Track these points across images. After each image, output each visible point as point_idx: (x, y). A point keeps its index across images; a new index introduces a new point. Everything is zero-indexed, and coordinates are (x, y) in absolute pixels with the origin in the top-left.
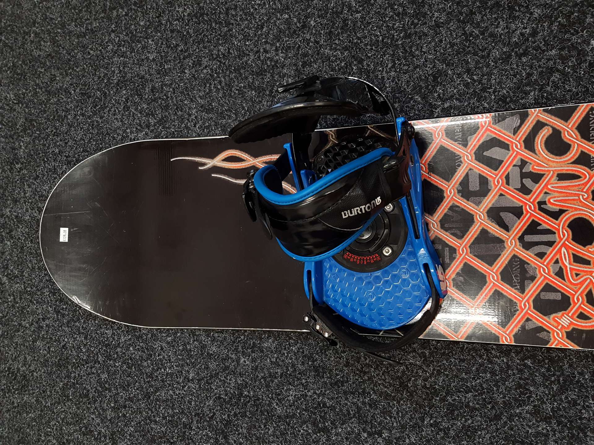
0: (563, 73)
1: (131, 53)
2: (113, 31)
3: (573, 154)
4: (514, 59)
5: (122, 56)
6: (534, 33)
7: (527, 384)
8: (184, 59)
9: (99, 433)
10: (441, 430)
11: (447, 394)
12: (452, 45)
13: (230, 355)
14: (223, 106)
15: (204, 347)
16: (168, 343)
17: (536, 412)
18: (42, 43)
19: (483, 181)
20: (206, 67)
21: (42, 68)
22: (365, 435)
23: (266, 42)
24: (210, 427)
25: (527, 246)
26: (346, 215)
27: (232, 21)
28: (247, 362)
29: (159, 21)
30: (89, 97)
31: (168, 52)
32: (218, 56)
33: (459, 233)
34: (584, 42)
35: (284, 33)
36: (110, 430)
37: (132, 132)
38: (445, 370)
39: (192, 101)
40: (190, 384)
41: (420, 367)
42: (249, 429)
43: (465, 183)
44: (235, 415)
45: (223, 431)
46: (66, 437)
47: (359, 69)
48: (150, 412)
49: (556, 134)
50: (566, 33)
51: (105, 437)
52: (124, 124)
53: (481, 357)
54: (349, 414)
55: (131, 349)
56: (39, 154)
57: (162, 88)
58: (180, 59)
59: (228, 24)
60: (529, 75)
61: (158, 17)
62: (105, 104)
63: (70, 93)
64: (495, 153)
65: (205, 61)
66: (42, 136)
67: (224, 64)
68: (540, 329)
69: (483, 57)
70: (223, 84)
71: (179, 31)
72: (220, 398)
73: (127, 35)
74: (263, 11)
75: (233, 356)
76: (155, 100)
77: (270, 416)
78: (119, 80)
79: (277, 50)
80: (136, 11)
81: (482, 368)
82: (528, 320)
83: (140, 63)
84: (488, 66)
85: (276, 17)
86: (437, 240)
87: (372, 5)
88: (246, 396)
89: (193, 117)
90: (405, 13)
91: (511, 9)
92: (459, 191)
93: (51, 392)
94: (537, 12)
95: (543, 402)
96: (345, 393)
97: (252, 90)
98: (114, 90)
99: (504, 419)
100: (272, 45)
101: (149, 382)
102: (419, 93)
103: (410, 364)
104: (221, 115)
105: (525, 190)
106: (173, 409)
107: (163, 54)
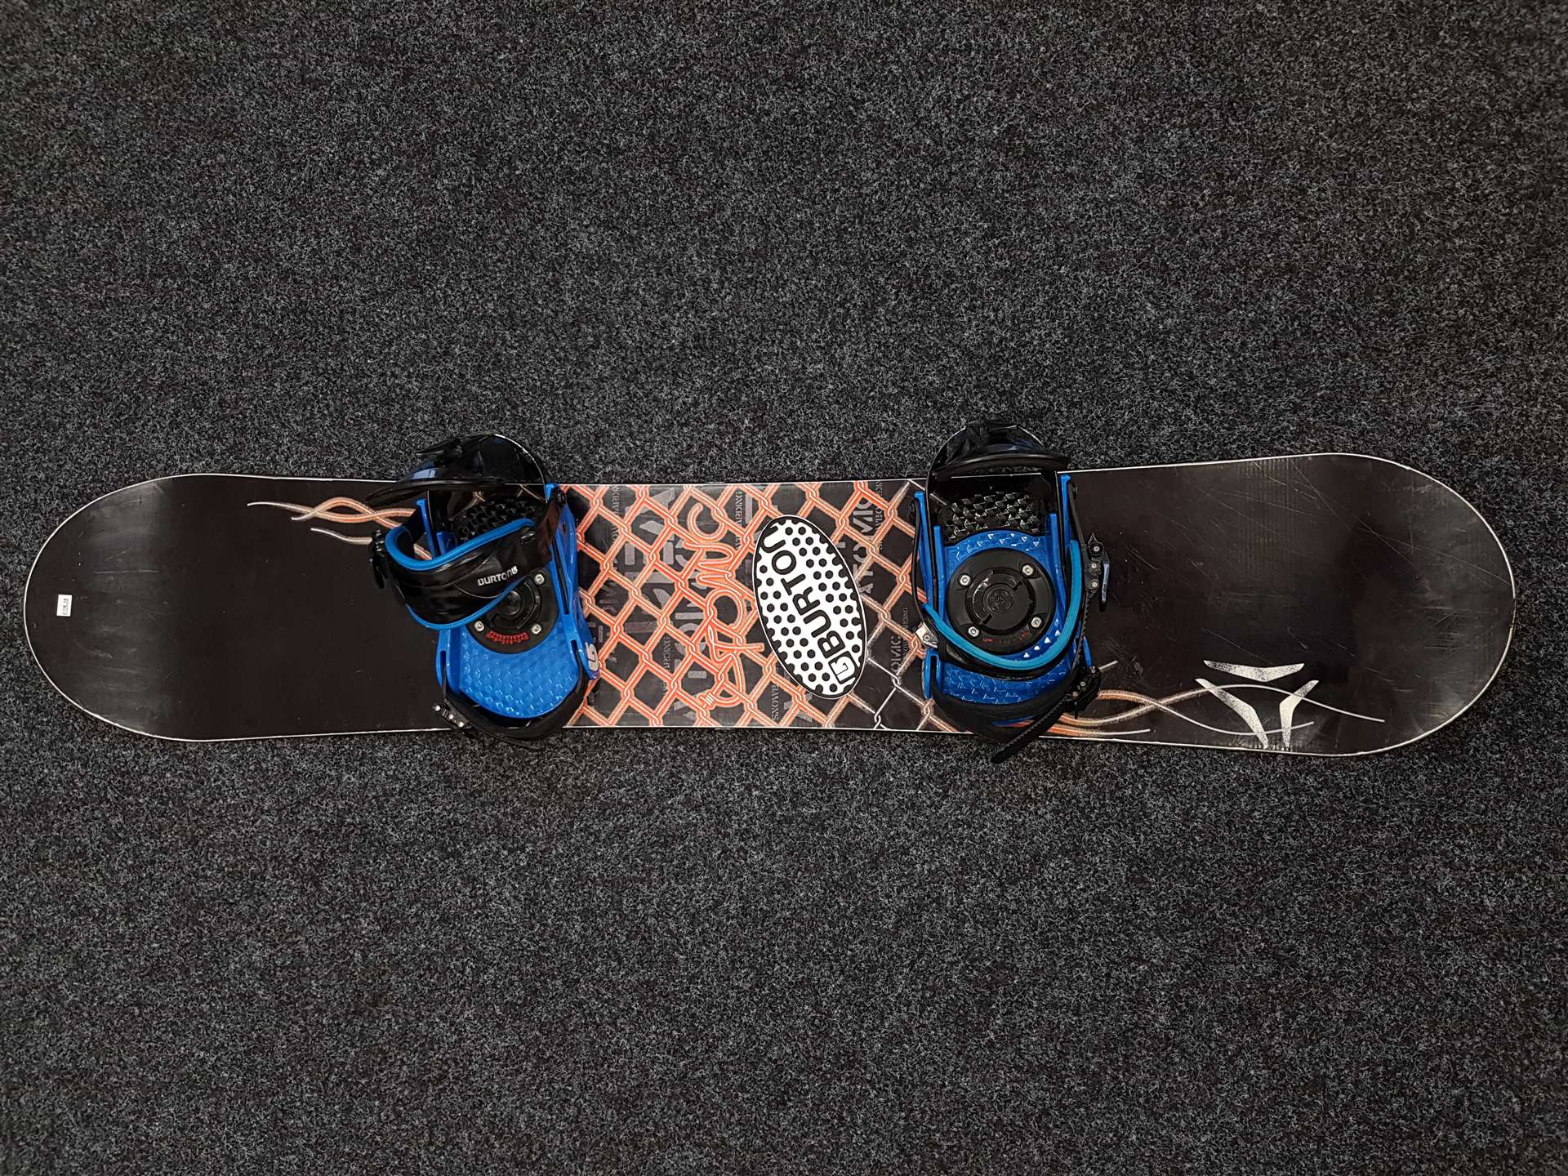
0: (719, 448)
1: (186, 345)
2: (155, 308)
3: (720, 533)
4: (676, 428)
5: (170, 348)
6: (696, 404)
7: (679, 772)
8: (273, 367)
9: (104, 909)
10: (591, 834)
11: (599, 792)
12: (616, 404)
13: (328, 772)
14: (330, 438)
15: (288, 764)
16: (231, 762)
17: (688, 801)
18: (19, 304)
19: (639, 555)
20: (307, 382)
21: (16, 343)
22: (506, 853)
23: (396, 365)
24: (293, 873)
25: (678, 624)
26: (481, 582)
27: (348, 329)
28: (353, 779)
29: (236, 308)
30: (108, 400)
31: (248, 355)
32: (325, 371)
33: (612, 609)
34: (739, 419)
35: (420, 356)
36: (124, 901)
37: (182, 460)
38: (598, 764)
39: (283, 425)
40: (264, 817)
41: (572, 764)
42: (351, 868)
43: (621, 556)
44: (332, 851)
45: (313, 877)
46: (38, 925)
47: (512, 414)
48: (196, 865)
49: (707, 510)
50: (725, 407)
51: (114, 914)
52: (169, 447)
53: (635, 746)
54: (486, 829)
55: (168, 775)
56: (6, 478)
57: (237, 403)
58: (267, 366)
59: (342, 331)
60: (690, 446)
61: (234, 303)
62: (136, 414)
63: (72, 390)
64: (650, 526)
65: (305, 375)
66: (13, 450)
67: (335, 383)
68: (687, 709)
69: (646, 422)
70: (332, 409)
71: (266, 328)
72: (310, 831)
73: (180, 318)
74: (392, 323)
75: (333, 773)
76: (225, 418)
77: (383, 846)
78: (163, 382)
79: (409, 376)
80: (197, 287)
81: (636, 760)
82: (676, 700)
83: (202, 362)
84: (651, 432)
85: (410, 335)
86: (591, 618)
87: (530, 343)
88: (350, 824)
89: (284, 448)
90: (566, 359)
91: (675, 374)
92: (615, 565)
93: (11, 857)
94: (699, 383)
95: (694, 790)
96: (483, 804)
97: (374, 422)
98: (155, 396)
99: (657, 812)
100: (403, 369)
101: (196, 821)
102: (580, 451)
103: (561, 761)
104: (328, 450)
105: (677, 567)
106: (236, 854)
107: (240, 355)
